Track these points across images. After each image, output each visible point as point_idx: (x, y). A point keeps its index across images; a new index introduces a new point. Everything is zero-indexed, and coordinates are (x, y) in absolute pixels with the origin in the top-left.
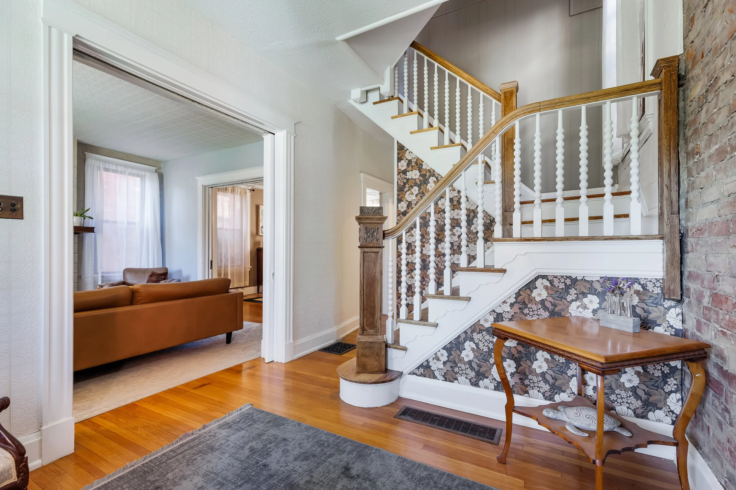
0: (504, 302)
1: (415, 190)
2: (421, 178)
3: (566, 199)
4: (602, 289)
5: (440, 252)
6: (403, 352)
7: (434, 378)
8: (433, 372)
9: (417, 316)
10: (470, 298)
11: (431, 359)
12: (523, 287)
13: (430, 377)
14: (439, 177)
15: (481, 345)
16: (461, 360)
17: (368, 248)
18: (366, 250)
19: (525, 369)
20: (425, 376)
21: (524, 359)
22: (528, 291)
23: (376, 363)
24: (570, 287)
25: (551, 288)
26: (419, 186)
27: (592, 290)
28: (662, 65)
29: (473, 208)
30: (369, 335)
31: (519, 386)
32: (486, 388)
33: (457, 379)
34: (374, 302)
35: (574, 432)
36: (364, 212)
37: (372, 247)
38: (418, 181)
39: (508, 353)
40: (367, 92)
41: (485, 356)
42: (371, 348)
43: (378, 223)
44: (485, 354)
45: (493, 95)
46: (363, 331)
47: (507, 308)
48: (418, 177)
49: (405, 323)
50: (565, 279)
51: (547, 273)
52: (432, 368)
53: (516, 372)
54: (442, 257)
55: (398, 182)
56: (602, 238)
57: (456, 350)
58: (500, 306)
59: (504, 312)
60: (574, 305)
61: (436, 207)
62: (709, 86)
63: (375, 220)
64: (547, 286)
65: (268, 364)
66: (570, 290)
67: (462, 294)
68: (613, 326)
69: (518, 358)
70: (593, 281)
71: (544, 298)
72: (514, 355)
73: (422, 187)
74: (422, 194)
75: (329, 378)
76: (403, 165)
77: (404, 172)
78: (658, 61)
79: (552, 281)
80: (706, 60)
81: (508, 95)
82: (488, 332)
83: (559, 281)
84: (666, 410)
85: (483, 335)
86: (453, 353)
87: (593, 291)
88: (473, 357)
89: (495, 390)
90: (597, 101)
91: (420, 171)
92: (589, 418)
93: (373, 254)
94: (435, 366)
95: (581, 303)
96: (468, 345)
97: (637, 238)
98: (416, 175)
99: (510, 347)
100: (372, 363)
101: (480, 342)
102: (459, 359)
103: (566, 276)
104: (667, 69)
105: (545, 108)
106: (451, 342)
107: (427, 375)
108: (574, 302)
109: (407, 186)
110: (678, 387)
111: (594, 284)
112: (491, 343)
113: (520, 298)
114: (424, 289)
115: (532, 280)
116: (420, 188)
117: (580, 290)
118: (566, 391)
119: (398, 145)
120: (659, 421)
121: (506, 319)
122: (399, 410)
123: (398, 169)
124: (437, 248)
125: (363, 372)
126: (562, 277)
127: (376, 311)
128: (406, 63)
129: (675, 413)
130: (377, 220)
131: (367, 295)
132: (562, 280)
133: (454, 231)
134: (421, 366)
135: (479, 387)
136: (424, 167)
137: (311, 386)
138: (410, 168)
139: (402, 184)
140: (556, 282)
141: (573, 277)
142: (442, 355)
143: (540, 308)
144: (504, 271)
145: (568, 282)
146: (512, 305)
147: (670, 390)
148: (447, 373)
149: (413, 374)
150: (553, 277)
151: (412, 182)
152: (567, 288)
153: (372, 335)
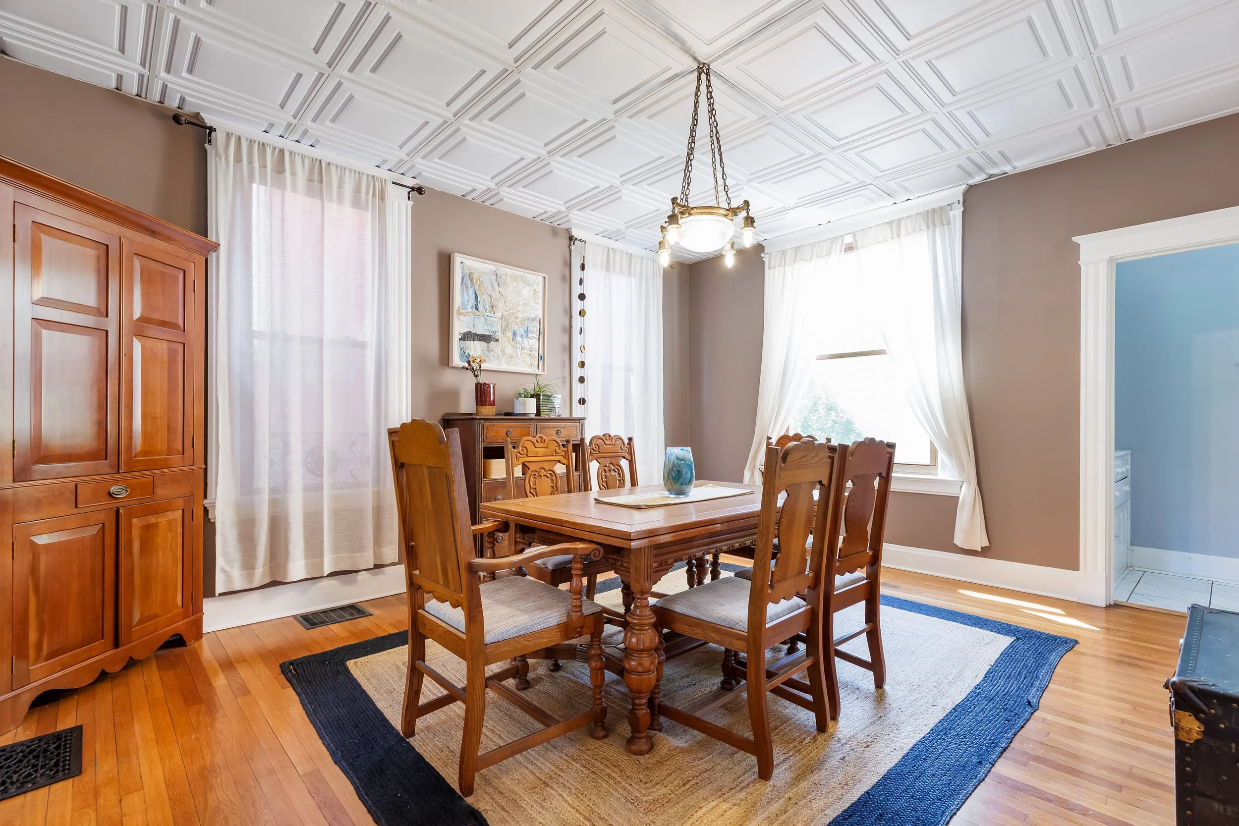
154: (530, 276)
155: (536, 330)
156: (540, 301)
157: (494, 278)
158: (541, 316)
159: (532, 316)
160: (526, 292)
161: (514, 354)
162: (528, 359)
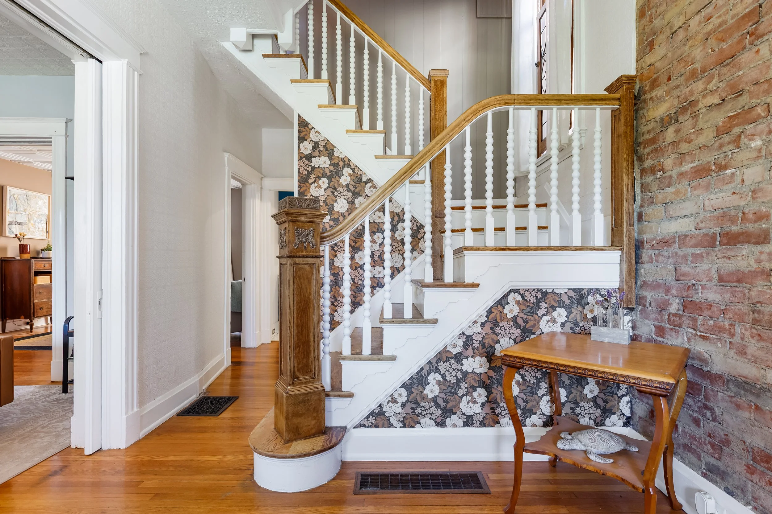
0: (475, 322)
1: (324, 182)
2: (332, 168)
3: (474, 208)
4: (570, 301)
5: (357, 263)
6: (348, 400)
7: (389, 427)
8: (388, 419)
9: (367, 349)
10: (437, 320)
11: (385, 404)
12: (495, 303)
13: (383, 426)
14: (356, 169)
15: (448, 377)
16: (425, 398)
17: (300, 257)
18: (297, 260)
19: (496, 396)
20: (376, 426)
21: (496, 385)
22: (500, 308)
23: (313, 422)
24: (541, 300)
25: (523, 303)
26: (330, 178)
27: (560, 303)
28: (624, 81)
29: (397, 210)
30: (302, 383)
31: (490, 416)
32: (454, 426)
33: (418, 422)
34: (308, 335)
35: (600, 461)
36: (294, 205)
37: (307, 257)
38: (327, 171)
39: (478, 381)
40: (254, 36)
41: (453, 387)
42: (304, 402)
43: (314, 222)
44: (452, 385)
45: (421, 79)
46: (293, 380)
47: (477, 328)
48: (328, 166)
49: (351, 359)
50: (536, 292)
51: (519, 286)
52: (387, 414)
53: (488, 401)
54: (359, 269)
55: (299, 169)
56: (573, 249)
57: (418, 387)
58: (470, 327)
59: (475, 334)
60: (545, 319)
61: (352, 206)
62: (680, 108)
63: (310, 218)
64: (519, 301)
65: (90, 457)
66: (541, 304)
67: (427, 316)
68: (607, 340)
69: (489, 385)
70: (561, 293)
71: (515, 315)
72: (485, 382)
73: (333, 179)
74: (333, 188)
75: (220, 457)
76: (307, 148)
77: (309, 157)
78: (621, 76)
79: (523, 295)
80: (672, 83)
81: (439, 83)
82: (456, 358)
83: (530, 295)
84: (619, 414)
85: (450, 363)
86: (413, 390)
87: (562, 304)
88: (439, 391)
89: (464, 426)
90: (569, 104)
91: (330, 159)
92: (604, 441)
93: (306, 266)
94: (389, 411)
95: (550, 317)
96: (433, 378)
97: (602, 250)
98: (324, 163)
99: (481, 373)
100: (308, 423)
101: (447, 372)
102: (421, 396)
103: (537, 289)
104: (628, 86)
105: (520, 103)
106: (412, 377)
107: (380, 424)
108: (544, 317)
109: (312, 176)
110: (627, 391)
111: (562, 297)
112: (459, 372)
113: (492, 316)
114: (336, 311)
115: (504, 295)
116: (330, 181)
117: (550, 303)
118: (536, 413)
119: (299, 120)
120: (614, 425)
121: (476, 341)
122: (354, 481)
123: (300, 153)
124: (352, 258)
125: (295, 440)
126: (534, 290)
127: (312, 347)
128: (311, 12)
129: (625, 416)
130: (313, 218)
131: (298, 326)
132: (534, 294)
133: (375, 237)
134: (372, 414)
135: (446, 426)
136: (336, 154)
137: (197, 477)
138: (317, 153)
139: (305, 173)
140: (528, 295)
141: (544, 290)
142: (400, 395)
143: (512, 326)
144: (476, 285)
145: (539, 295)
146: (483, 325)
147: (621, 394)
148: (407, 417)
149: (361, 427)
150: (525, 290)
151: (320, 172)
152: (539, 301)
153: (306, 383)
154: (42, 196)
155: (45, 220)
156: (47, 207)
157: (25, 197)
158: (47, 214)
159: (43, 213)
160: (40, 203)
161: (35, 231)
162: (41, 233)
